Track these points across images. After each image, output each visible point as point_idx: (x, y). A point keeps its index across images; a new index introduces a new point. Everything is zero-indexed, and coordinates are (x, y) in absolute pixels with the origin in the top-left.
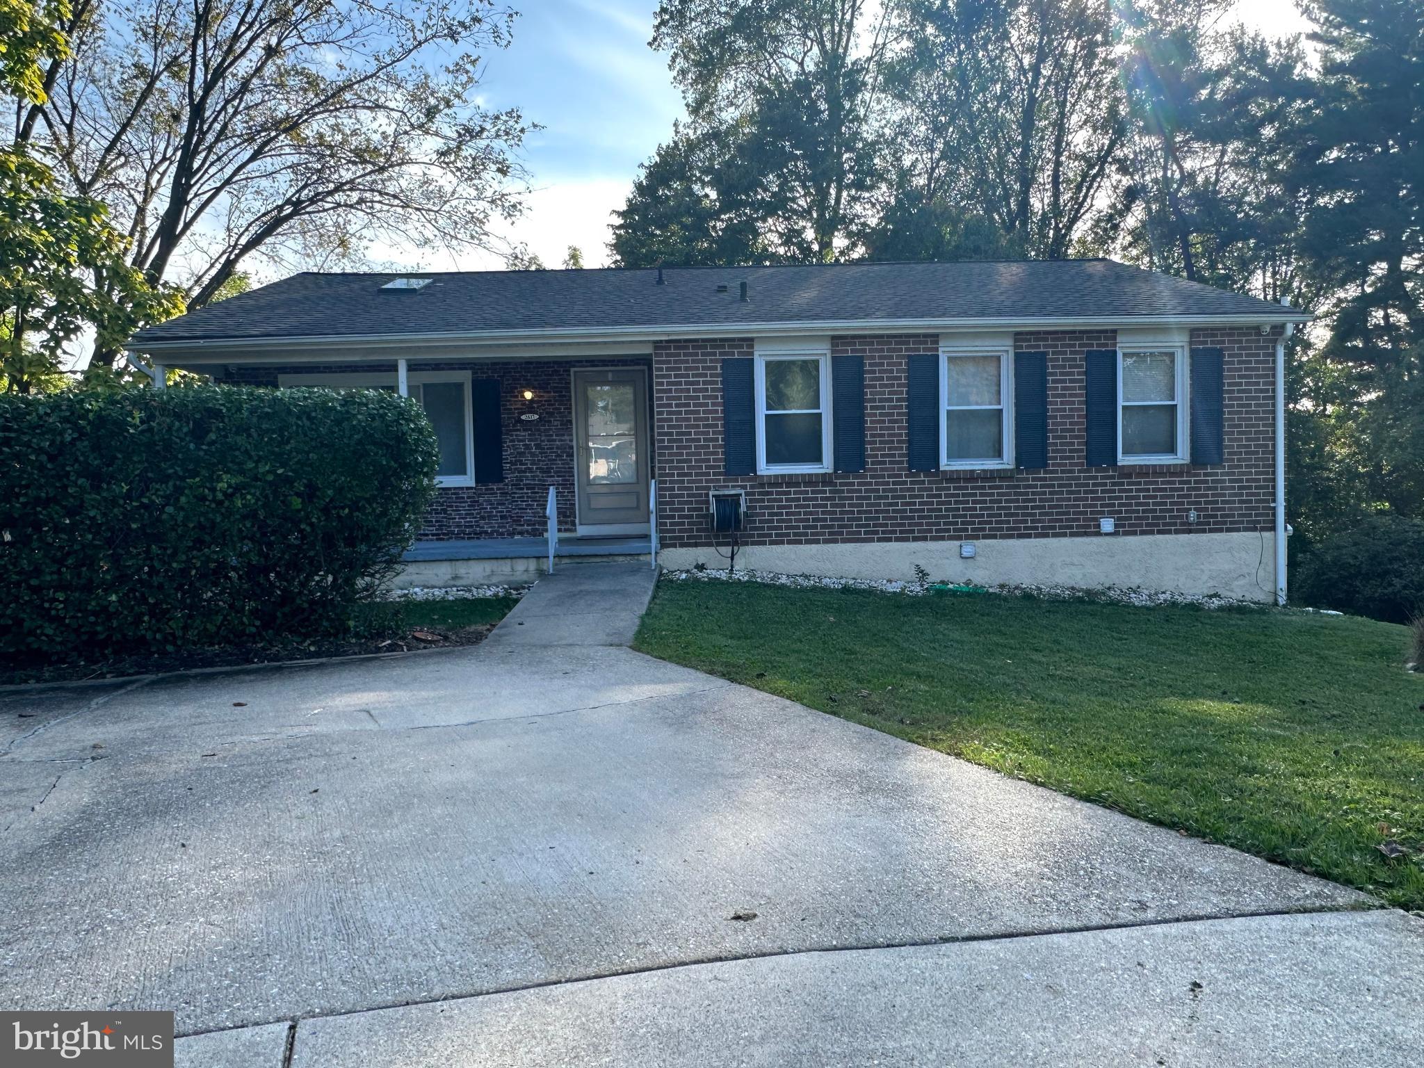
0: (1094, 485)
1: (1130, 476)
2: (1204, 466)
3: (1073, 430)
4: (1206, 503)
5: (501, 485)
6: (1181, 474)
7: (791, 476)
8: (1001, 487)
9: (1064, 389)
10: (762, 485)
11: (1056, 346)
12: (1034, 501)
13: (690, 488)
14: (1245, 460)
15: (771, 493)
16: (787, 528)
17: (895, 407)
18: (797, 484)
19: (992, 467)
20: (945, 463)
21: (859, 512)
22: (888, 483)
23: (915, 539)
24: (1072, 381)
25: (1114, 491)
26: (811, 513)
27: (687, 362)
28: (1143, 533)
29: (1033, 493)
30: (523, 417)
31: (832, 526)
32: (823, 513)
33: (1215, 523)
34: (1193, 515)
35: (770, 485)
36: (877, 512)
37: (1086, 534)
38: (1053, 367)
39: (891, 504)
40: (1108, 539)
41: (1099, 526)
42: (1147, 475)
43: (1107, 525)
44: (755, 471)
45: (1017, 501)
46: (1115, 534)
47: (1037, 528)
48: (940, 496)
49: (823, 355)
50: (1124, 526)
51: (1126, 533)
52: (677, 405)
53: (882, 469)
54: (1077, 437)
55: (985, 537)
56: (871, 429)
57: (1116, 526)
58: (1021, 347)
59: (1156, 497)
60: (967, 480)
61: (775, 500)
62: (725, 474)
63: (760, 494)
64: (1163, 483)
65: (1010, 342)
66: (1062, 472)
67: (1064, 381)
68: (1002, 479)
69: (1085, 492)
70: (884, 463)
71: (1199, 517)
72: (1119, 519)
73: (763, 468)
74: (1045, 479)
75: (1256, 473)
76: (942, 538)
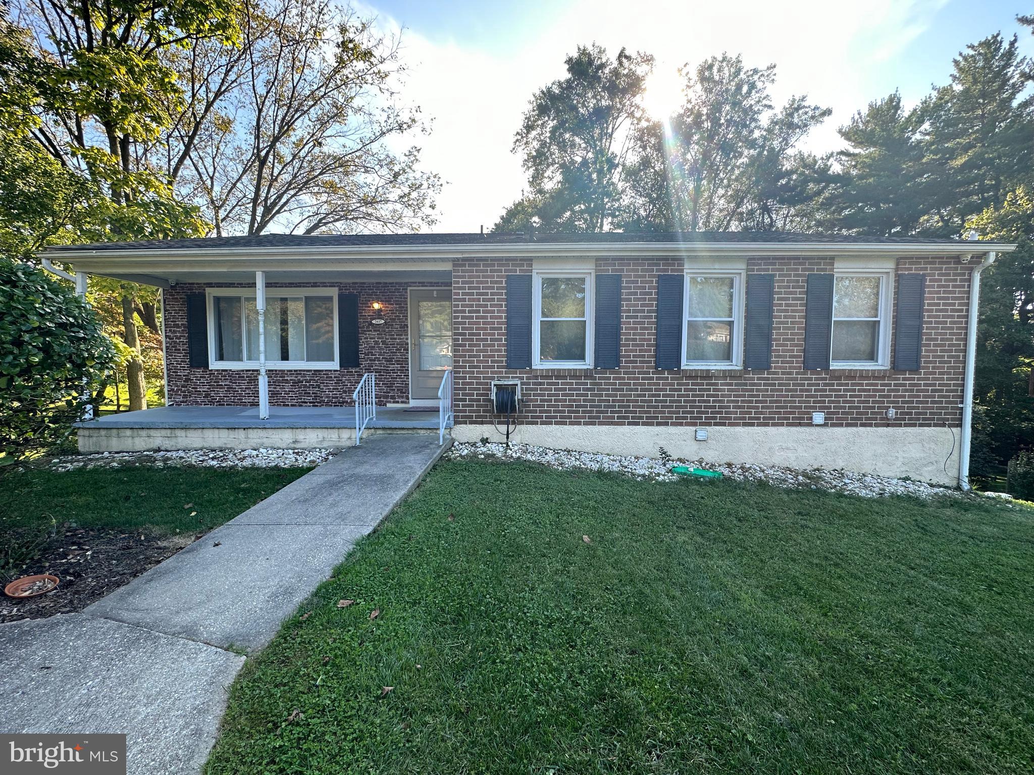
0: (809, 385)
1: (839, 378)
2: (903, 372)
3: (793, 340)
4: (903, 402)
5: (357, 369)
6: (883, 378)
7: (559, 370)
8: (731, 384)
9: (787, 305)
10: (536, 377)
11: (782, 270)
12: (758, 396)
13: (479, 378)
14: (938, 368)
15: (543, 384)
16: (555, 412)
17: (645, 317)
18: (565, 377)
19: (723, 368)
20: (685, 365)
21: (613, 401)
22: (638, 379)
23: (659, 424)
24: (794, 299)
25: (825, 390)
26: (574, 401)
27: (479, 277)
28: (848, 425)
29: (758, 390)
30: (374, 322)
31: (591, 412)
32: (585, 401)
33: (910, 419)
34: (892, 413)
35: (543, 377)
36: (628, 401)
37: (800, 425)
38: (779, 287)
39: (639, 396)
40: (818, 429)
41: (811, 418)
42: (854, 378)
43: (819, 418)
44: (530, 366)
45: (744, 396)
46: (825, 425)
47: (759, 418)
48: (680, 390)
49: (587, 273)
50: (832, 419)
51: (833, 425)
52: (470, 312)
53: (634, 367)
54: (796, 345)
55: (716, 424)
56: (625, 334)
57: (826, 419)
58: (753, 270)
59: (860, 396)
60: (702, 378)
61: (546, 389)
62: (507, 367)
63: (534, 384)
64: (867, 385)
65: (743, 266)
66: (783, 373)
67: (787, 299)
68: (732, 377)
69: (801, 390)
70: (636, 362)
71: (896, 413)
72: (828, 413)
73: (538, 363)
74: (768, 379)
75: (948, 379)
76: (681, 424)
